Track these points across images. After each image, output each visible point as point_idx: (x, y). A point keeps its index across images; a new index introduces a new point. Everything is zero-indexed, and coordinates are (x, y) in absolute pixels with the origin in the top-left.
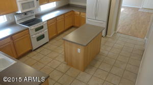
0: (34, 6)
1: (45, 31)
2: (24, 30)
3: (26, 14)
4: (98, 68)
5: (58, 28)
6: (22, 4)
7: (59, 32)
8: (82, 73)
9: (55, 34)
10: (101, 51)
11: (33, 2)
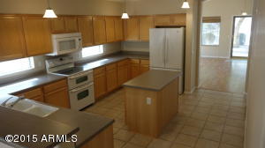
0: (75, 47)
1: (89, 85)
2: (60, 80)
3: (61, 59)
4: (179, 133)
5: (108, 83)
6: (60, 42)
7: (110, 89)
8: (155, 140)
9: (104, 93)
10: (180, 111)
11: (74, 41)
